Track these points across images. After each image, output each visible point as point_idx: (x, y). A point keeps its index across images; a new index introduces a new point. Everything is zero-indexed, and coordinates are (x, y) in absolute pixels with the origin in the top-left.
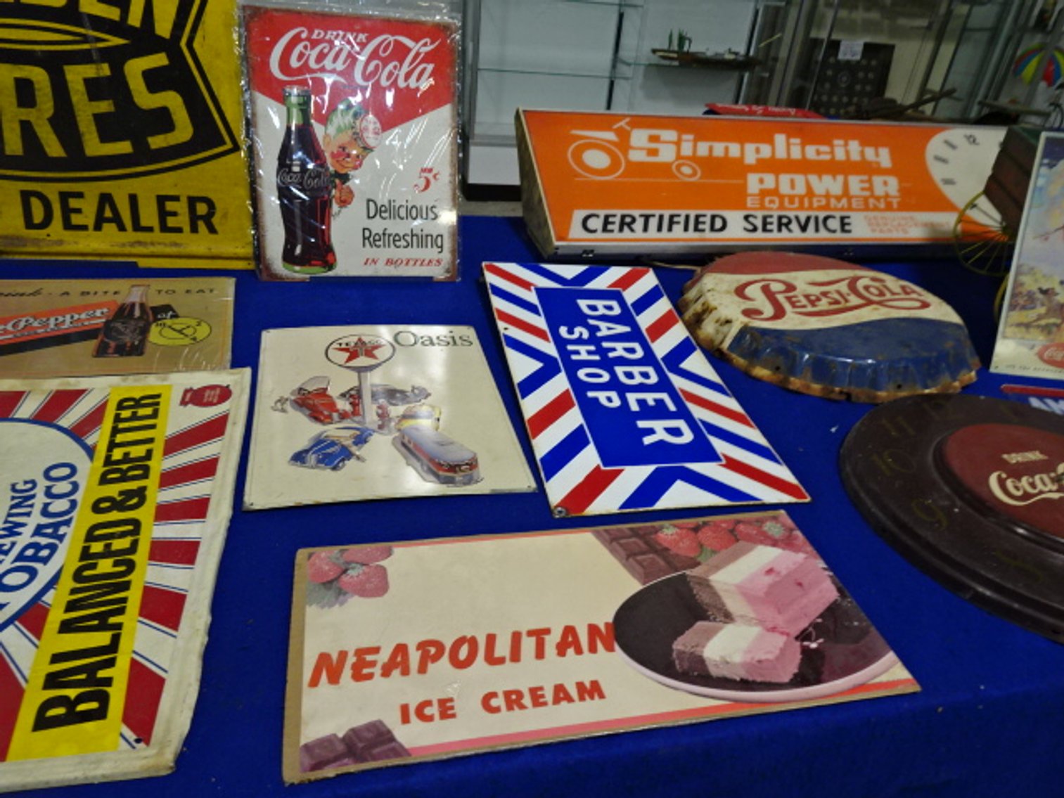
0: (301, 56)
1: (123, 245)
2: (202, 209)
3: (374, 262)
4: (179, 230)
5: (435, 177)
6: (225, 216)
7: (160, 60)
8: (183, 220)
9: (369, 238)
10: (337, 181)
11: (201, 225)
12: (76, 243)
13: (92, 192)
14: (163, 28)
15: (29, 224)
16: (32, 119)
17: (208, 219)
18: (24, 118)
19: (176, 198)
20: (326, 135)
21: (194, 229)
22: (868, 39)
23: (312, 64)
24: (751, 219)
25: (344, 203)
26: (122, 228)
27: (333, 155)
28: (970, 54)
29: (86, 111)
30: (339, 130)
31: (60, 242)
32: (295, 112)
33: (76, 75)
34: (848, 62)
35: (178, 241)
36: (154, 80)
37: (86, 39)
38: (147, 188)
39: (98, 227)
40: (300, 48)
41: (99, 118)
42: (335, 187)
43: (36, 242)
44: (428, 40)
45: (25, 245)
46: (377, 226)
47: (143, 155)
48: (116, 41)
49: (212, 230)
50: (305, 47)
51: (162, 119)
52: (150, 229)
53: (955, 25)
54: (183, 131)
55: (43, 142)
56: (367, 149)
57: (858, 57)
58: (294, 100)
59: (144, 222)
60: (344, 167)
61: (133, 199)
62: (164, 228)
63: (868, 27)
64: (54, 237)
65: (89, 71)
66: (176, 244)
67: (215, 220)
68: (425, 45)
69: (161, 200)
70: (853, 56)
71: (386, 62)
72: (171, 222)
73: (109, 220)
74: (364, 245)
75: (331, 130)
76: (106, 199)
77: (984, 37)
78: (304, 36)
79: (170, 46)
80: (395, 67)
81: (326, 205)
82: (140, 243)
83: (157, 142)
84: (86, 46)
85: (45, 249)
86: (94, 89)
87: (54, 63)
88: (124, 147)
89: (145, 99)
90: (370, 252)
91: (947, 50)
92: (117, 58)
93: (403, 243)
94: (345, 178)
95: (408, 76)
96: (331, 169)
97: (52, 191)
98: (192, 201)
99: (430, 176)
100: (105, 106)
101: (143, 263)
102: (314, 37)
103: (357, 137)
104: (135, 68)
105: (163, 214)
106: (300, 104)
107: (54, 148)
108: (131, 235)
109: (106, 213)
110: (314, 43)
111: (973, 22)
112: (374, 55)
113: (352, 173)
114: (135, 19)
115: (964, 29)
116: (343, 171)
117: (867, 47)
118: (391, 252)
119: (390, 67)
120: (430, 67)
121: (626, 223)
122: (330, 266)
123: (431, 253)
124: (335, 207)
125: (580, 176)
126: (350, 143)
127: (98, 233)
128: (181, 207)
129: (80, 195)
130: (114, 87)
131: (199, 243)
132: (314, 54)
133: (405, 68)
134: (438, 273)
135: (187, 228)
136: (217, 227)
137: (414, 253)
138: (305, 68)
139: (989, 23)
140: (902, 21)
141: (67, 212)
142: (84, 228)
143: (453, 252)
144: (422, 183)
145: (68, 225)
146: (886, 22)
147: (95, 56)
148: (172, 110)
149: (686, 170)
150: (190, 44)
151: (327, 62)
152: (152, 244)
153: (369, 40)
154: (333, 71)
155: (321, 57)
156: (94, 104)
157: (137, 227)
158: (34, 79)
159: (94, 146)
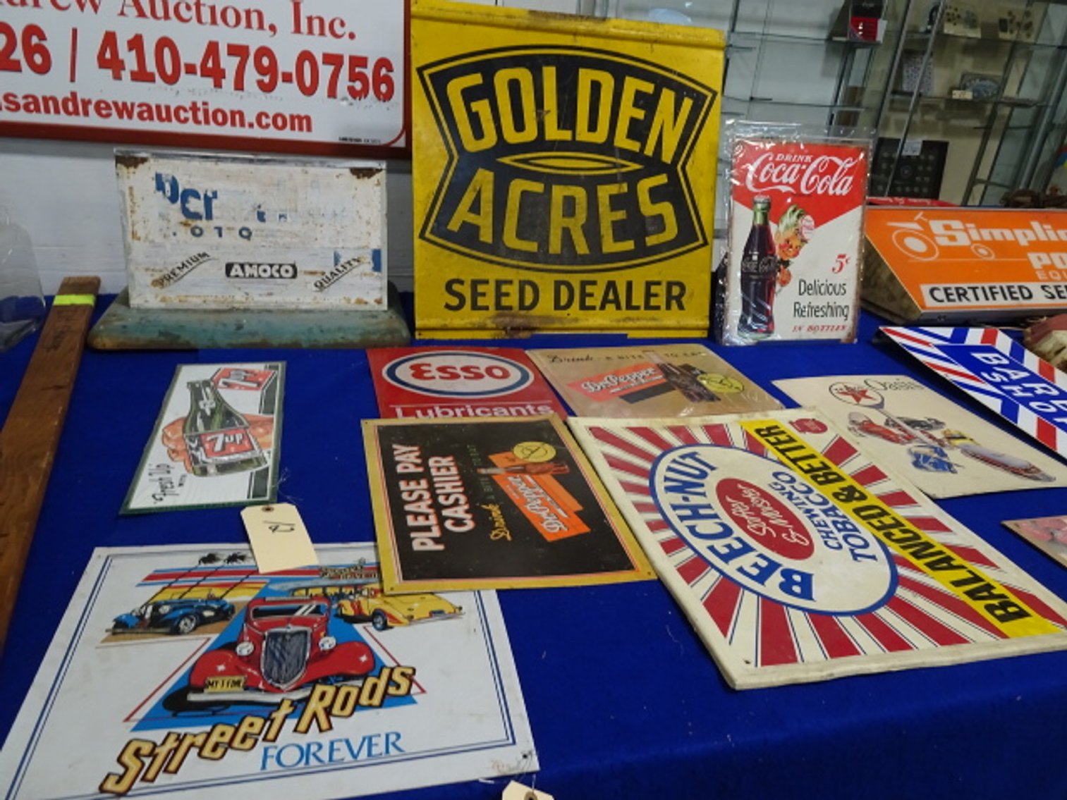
0: (768, 173)
1: (619, 321)
2: (676, 291)
3: (800, 329)
4: (658, 308)
5: (847, 261)
6: (692, 295)
7: (662, 179)
8: (661, 301)
9: (798, 311)
10: (782, 267)
11: (674, 303)
12: (587, 320)
13: (603, 279)
14: (667, 157)
15: (557, 306)
16: (571, 226)
17: (678, 299)
18: (565, 225)
19: (658, 283)
20: (778, 232)
21: (668, 307)
22: (926, 138)
23: (774, 180)
24: (1047, 289)
25: (784, 283)
26: (618, 307)
27: (781, 247)
28: (1011, 150)
29: (608, 217)
30: (787, 227)
31: (576, 320)
32: (759, 215)
33: (605, 192)
34: (909, 157)
35: (656, 316)
36: (657, 195)
37: (615, 166)
38: (639, 276)
39: (603, 307)
41: (614, 223)
42: (780, 271)
43: (561, 320)
44: (851, 159)
45: (553, 323)
46: (805, 300)
47: (642, 251)
48: (635, 166)
49: (681, 307)
52: (637, 308)
53: (998, 126)
54: (671, 231)
55: (575, 242)
56: (804, 241)
57: (918, 153)
58: (759, 206)
59: (634, 303)
60: (787, 255)
61: (629, 285)
62: (648, 306)
63: (927, 128)
64: (572, 316)
65: (613, 189)
66: (653, 319)
67: (684, 300)
68: (848, 162)
69: (649, 284)
70: (914, 151)
71: (822, 176)
72: (653, 302)
73: (611, 302)
74: (795, 315)
75: (782, 227)
76: (611, 285)
77: (1023, 133)
78: (771, 159)
79: (670, 170)
80: (828, 179)
81: (772, 285)
82: (630, 319)
83: (651, 241)
84: (614, 171)
85: (567, 325)
86: (616, 202)
87: (591, 184)
88: (629, 245)
89: (648, 208)
90: (799, 321)
91: (993, 145)
92: (633, 178)
93: (820, 313)
94: (786, 264)
95: (836, 185)
96: (779, 258)
97: (575, 280)
98: (670, 285)
99: (843, 260)
100: (620, 215)
101: (632, 335)
102: (778, 159)
103: (798, 232)
104: (645, 185)
105: (648, 295)
106: (763, 209)
107: (582, 248)
108: (625, 312)
109: (611, 297)
110: (777, 164)
111: (1013, 123)
112: (815, 172)
113: (792, 260)
114: (649, 151)
115: (1007, 127)
116: (786, 259)
117: (926, 145)
118: (813, 321)
119: (824, 179)
120: (850, 179)
121: (962, 294)
122: (769, 332)
123: (839, 321)
124: (778, 287)
126: (792, 237)
127: (602, 312)
128: (661, 290)
129: (594, 283)
130: (626, 202)
131: (671, 319)
132: (776, 171)
133: (834, 180)
134: (841, 335)
135: (663, 306)
136: (685, 306)
137: (829, 321)
139: (1027, 123)
140: (954, 122)
141: (584, 295)
142: (593, 308)
143: (854, 320)
144: (837, 266)
145: (583, 307)
146: (940, 125)
147: (619, 178)
148: (665, 217)
149: (983, 251)
150: (683, 168)
151: (784, 179)
152: (638, 319)
153: (813, 160)
154: (787, 184)
155: (780, 174)
156: (614, 213)
157: (630, 306)
158: (577, 196)
159: (610, 245)
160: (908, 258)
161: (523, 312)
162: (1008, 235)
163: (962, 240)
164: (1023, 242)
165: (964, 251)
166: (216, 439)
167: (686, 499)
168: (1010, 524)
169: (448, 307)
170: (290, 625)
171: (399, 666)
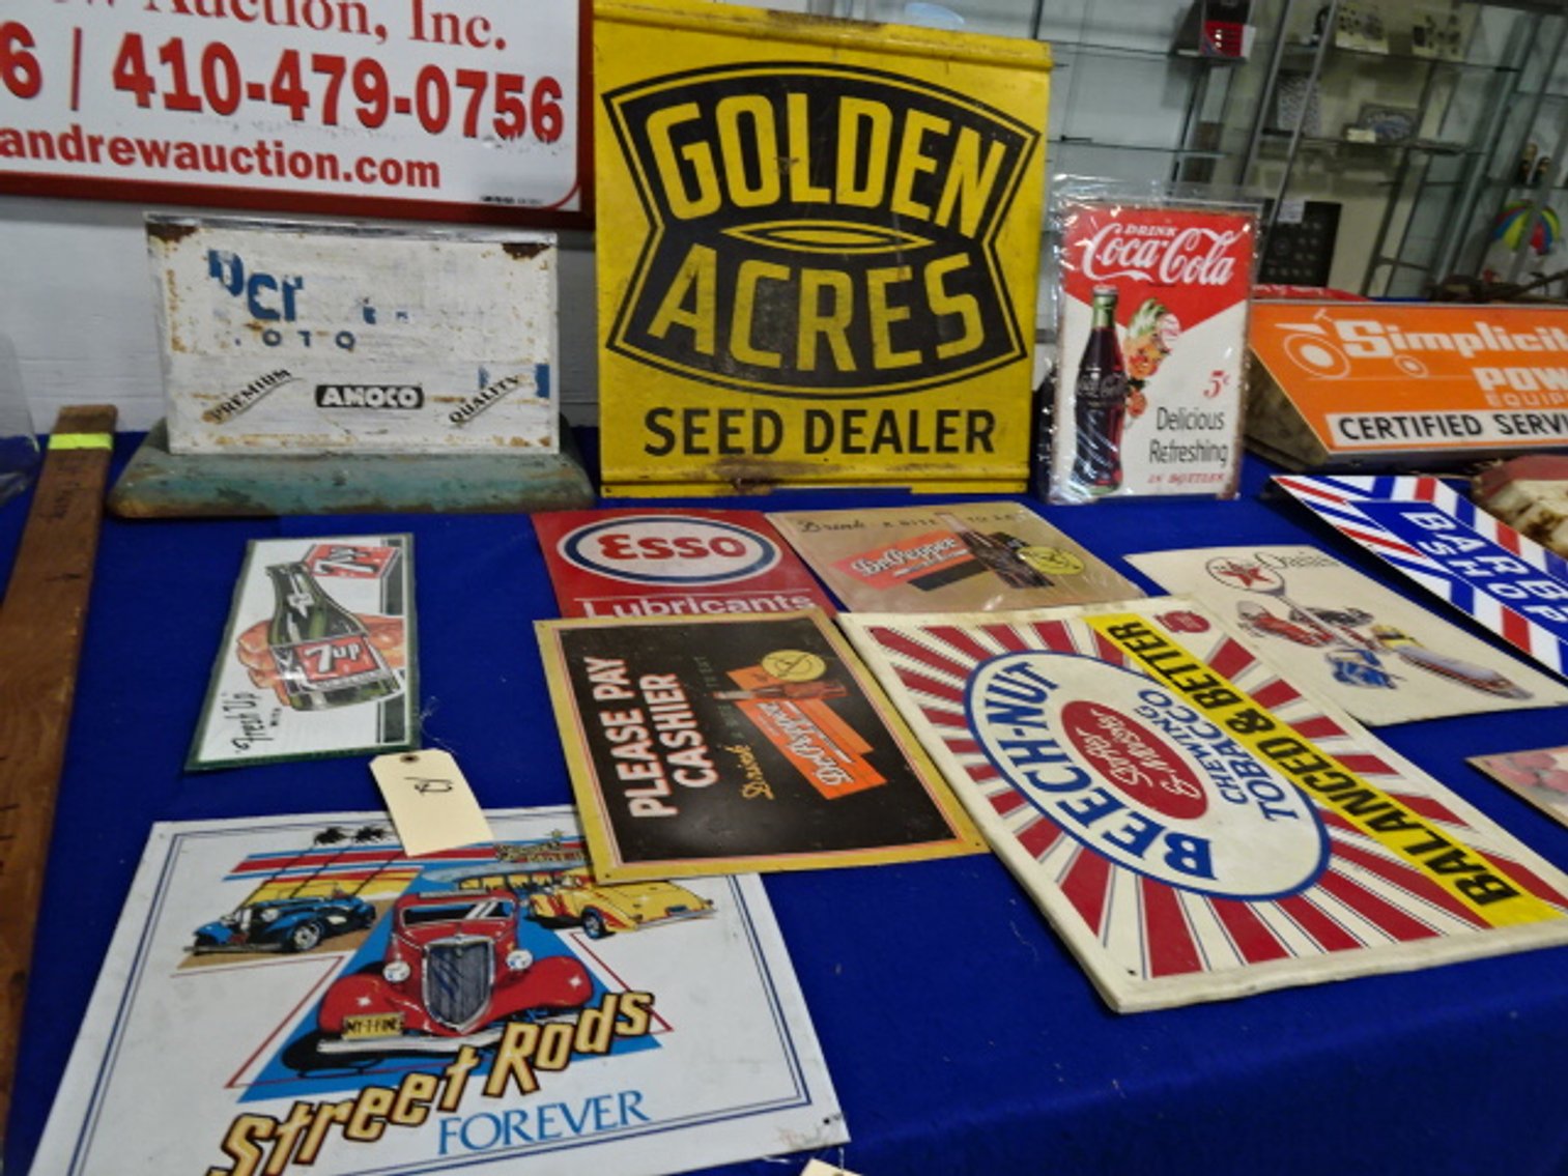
1: (898, 469)
2: (981, 424)
3: (1159, 479)
4: (954, 449)
5: (1225, 381)
6: (1003, 431)
7: (960, 261)
8: (958, 439)
9: (1157, 453)
10: (1133, 388)
11: (978, 443)
12: (853, 467)
13: (875, 407)
14: (968, 228)
15: (810, 448)
16: (829, 330)
17: (984, 436)
18: (821, 328)
19: (955, 413)
20: (1128, 338)
21: (970, 448)
22: (1310, 197)
23: (1123, 262)
25: (1137, 412)
26: (898, 449)
27: (1133, 361)
28: (1430, 215)
29: (883, 316)
30: (1141, 332)
31: (837, 468)
32: (1101, 314)
33: (878, 279)
34: (1286, 225)
35: (952, 462)
36: (954, 284)
37: (893, 240)
38: (928, 402)
39: (875, 449)
40: (1112, 245)
41: (894, 327)
42: (1130, 395)
43: (814, 468)
45: (803, 472)
46: (1166, 437)
47: (933, 366)
48: (921, 242)
49: (988, 448)
50: (1118, 244)
51: (955, 326)
52: (925, 450)
53: (1411, 181)
54: (974, 337)
56: (1165, 352)
57: (1298, 219)
58: (1102, 301)
59: (921, 443)
60: (1140, 372)
61: (914, 415)
62: (941, 448)
63: (1311, 183)
64: (832, 462)
65: (891, 275)
66: (949, 466)
67: (993, 437)
68: (1228, 238)
69: (942, 415)
70: (1293, 217)
71: (1190, 256)
72: (948, 440)
73: (887, 441)
74: (1151, 460)
75: (1133, 332)
76: (888, 416)
77: (1445, 193)
78: (1118, 231)
79: (972, 246)
80: (1199, 263)
81: (1120, 415)
82: (914, 466)
83: (945, 351)
84: (892, 248)
85: (824, 476)
86: (894, 294)
87: (857, 268)
88: (913, 358)
89: (941, 303)
90: (1158, 468)
91: (1403, 208)
92: (918, 260)
93: (1189, 456)
94: (1139, 384)
95: (1210, 270)
96: (1128, 374)
97: (835, 409)
98: (973, 415)
99: (1220, 380)
100: (901, 313)
101: (918, 489)
102: (1128, 231)
103: (1156, 338)
104: (936, 270)
105: (942, 430)
106: (1107, 305)
107: (845, 361)
108: (907, 457)
109: (887, 435)
110: (1127, 239)
111: (1432, 177)
112: (1181, 251)
113: (1147, 379)
114: (942, 219)
115: (1424, 183)
116: (1139, 377)
117: (1311, 208)
118: (1178, 468)
119: (1194, 262)
120: (1230, 261)
121: (1384, 429)
122: (1114, 483)
123: (1213, 467)
124: (1128, 418)
125: (1311, 375)
126: (1149, 347)
127: (874, 455)
128: (959, 424)
129: (862, 413)
130: (908, 294)
131: (973, 465)
132: (1125, 250)
133: (1208, 263)
134: (1217, 488)
135: (962, 446)
136: (994, 445)
137: (1200, 467)
138: (1116, 267)
139: (1451, 177)
140: (1350, 175)
141: (849, 431)
142: (861, 450)
143: (1236, 464)
144: (1211, 388)
145: (847, 448)
146: (1330, 177)
147: (899, 258)
148: (965, 316)
149: (1411, 366)
150: (992, 245)
151: (1137, 261)
152: (927, 466)
153: (1178, 233)
154: (1142, 269)
155: (1132, 253)
156: (891, 311)
157: (915, 448)
158: (837, 286)
159: (885, 358)
160: (1308, 375)
161: (760, 457)
162: (1445, 341)
163: (1382, 349)
164: (1467, 352)
165: (1384, 365)
166: (320, 652)
167: (1019, 732)
168: (1477, 762)
169: (650, 449)
170: (461, 935)
171: (629, 991)
